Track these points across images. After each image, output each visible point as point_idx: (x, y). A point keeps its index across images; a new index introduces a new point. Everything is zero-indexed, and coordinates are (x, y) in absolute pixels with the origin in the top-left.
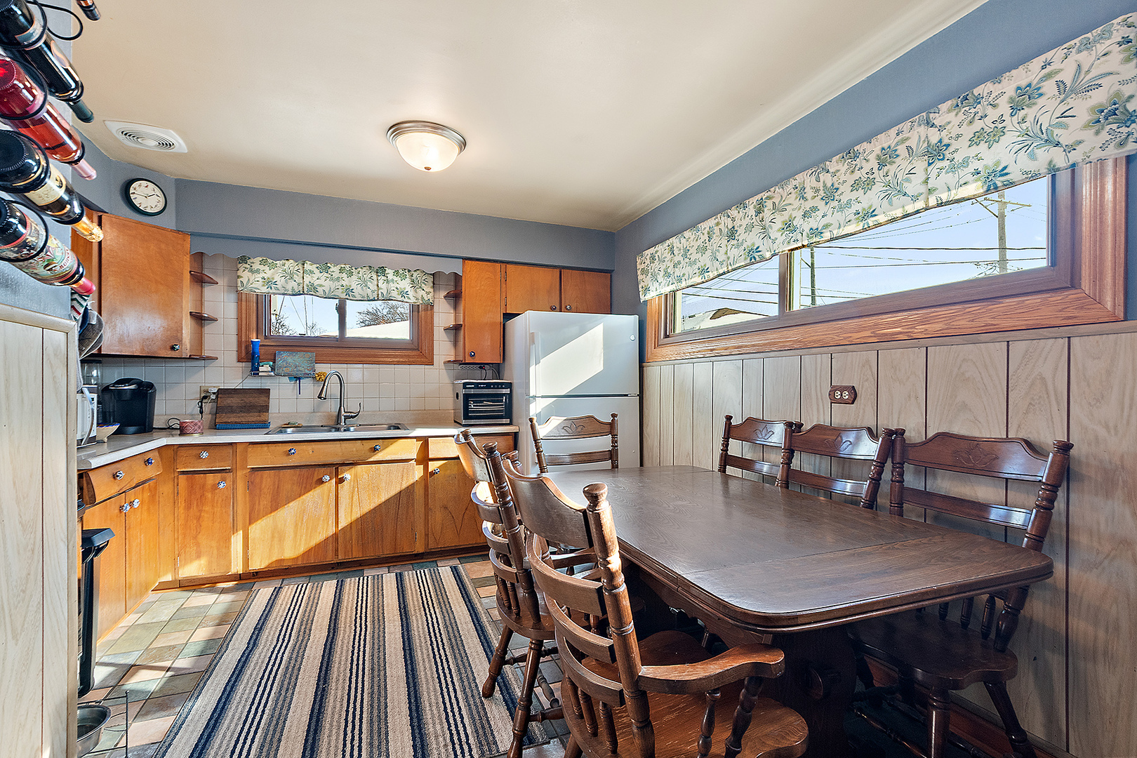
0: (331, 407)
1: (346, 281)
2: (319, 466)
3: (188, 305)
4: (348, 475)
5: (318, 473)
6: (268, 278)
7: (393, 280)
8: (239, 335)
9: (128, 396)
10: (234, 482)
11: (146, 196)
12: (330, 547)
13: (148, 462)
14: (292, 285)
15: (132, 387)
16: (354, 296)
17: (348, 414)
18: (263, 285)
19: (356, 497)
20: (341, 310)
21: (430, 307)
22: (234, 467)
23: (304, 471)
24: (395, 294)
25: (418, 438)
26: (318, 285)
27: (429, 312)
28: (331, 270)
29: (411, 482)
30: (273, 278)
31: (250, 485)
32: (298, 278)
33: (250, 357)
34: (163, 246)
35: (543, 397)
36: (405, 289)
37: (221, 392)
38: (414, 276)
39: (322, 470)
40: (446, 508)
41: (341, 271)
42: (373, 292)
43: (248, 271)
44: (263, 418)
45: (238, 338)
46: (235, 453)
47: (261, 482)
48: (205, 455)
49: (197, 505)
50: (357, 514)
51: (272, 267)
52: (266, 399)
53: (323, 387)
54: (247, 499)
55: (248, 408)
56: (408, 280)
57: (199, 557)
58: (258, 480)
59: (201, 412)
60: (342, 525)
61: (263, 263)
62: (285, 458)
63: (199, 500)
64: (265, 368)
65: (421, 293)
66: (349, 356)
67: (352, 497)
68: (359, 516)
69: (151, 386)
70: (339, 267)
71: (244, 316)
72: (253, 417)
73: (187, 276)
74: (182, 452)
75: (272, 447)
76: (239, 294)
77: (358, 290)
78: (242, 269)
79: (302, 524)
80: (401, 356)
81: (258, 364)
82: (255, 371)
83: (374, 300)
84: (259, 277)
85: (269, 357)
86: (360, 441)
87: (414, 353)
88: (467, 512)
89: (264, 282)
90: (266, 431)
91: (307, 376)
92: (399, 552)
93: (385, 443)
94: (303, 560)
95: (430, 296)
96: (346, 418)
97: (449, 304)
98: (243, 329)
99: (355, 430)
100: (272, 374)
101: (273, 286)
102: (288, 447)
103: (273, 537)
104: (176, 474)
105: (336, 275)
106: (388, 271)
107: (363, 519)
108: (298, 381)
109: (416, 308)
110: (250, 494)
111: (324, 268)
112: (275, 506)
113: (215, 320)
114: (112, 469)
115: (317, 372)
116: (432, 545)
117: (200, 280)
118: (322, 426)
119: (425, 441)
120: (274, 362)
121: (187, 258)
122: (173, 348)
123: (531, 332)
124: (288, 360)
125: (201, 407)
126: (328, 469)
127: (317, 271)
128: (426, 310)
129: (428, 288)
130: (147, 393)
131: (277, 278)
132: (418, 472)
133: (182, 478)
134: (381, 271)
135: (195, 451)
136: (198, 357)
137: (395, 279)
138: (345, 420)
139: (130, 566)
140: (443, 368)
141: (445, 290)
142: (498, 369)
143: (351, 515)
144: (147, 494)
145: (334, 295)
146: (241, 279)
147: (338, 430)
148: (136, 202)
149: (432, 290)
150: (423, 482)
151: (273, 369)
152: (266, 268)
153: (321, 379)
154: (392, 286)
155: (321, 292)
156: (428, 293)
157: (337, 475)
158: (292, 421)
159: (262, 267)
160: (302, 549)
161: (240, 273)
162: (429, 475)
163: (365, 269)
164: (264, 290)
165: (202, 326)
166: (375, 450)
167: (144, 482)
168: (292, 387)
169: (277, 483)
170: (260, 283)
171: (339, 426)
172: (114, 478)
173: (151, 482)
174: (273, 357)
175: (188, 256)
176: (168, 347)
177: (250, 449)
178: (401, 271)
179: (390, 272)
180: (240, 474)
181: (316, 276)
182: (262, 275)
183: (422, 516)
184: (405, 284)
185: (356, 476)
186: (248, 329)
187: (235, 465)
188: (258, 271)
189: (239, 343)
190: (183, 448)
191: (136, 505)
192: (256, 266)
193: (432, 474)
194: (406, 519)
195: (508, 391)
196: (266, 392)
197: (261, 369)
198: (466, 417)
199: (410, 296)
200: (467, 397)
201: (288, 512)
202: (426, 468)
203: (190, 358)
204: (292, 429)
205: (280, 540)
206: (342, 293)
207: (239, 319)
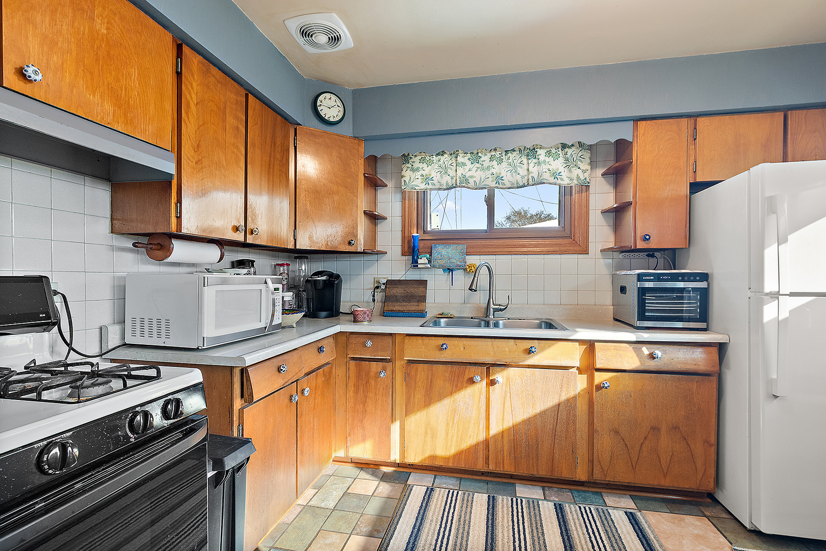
0: (480, 298)
1: (497, 168)
2: (470, 364)
3: (363, 204)
4: (500, 376)
5: (471, 371)
6: (426, 175)
7: (544, 161)
8: (403, 231)
9: (320, 286)
10: (393, 372)
11: (330, 107)
12: (481, 455)
13: (320, 350)
14: (446, 180)
15: (324, 278)
16: (503, 184)
17: (497, 307)
18: (422, 182)
19: (508, 404)
20: (490, 203)
21: (585, 187)
22: (394, 357)
23: (456, 367)
24: (547, 176)
25: (581, 342)
26: (469, 177)
27: (584, 194)
28: (482, 159)
29: (572, 394)
30: (430, 175)
31: (407, 377)
32: (452, 172)
33: (412, 250)
34: (343, 151)
35: (792, 294)
36: (558, 169)
37: (390, 283)
38: (569, 154)
39: (473, 368)
40: (617, 432)
41: (491, 159)
42: (523, 177)
43: (410, 170)
44: (421, 308)
45: (402, 233)
46: (394, 343)
47: (416, 375)
48: (369, 344)
49: (363, 391)
50: (508, 423)
51: (430, 163)
52: (423, 290)
53: (474, 279)
54: (404, 390)
55: (409, 298)
56: (561, 160)
57: (364, 439)
58: (413, 373)
59: (374, 300)
60: (494, 430)
61: (422, 160)
62: (438, 352)
63: (365, 386)
64: (423, 260)
65: (576, 172)
66: (497, 247)
67: (504, 403)
68: (511, 424)
69: (338, 277)
70: (489, 155)
71: (407, 213)
72: (412, 307)
73: (361, 178)
74: (353, 339)
75: (426, 340)
76: (403, 193)
77: (508, 178)
78: (404, 170)
79: (453, 424)
80: (551, 245)
81: (417, 257)
82: (415, 263)
83: (524, 186)
84: (418, 175)
85: (427, 250)
86: (513, 340)
87: (566, 241)
88: (647, 442)
89: (423, 179)
90: (422, 321)
91: (459, 268)
92: (556, 475)
93: (541, 345)
94: (453, 463)
95: (586, 175)
96: (495, 310)
97: (608, 182)
98: (406, 225)
99: (505, 326)
100: (429, 266)
101: (430, 182)
102: (441, 341)
103: (426, 433)
104: (348, 359)
105: (486, 164)
106: (539, 151)
107: (515, 429)
108: (451, 273)
109: (568, 190)
110: (407, 385)
111: (476, 158)
112: (428, 402)
113: (385, 218)
114: (276, 362)
115: (467, 264)
116: (598, 476)
117: (373, 183)
118: (472, 318)
119: (590, 346)
120: (431, 255)
121: (362, 162)
122: (350, 243)
123: (767, 194)
124: (444, 252)
125: (374, 296)
126: (479, 369)
127: (468, 163)
128: (581, 191)
129: (585, 165)
130: (334, 283)
131: (433, 174)
132: (581, 383)
133: (352, 363)
134: (531, 152)
135: (361, 339)
136: (371, 252)
137: (547, 159)
138: (494, 312)
139: (302, 452)
140: (601, 257)
141: (604, 167)
142: (672, 256)
143: (503, 423)
144: (321, 379)
145: (485, 185)
146: (404, 179)
147: (487, 325)
148: (322, 114)
149: (589, 167)
150: (587, 395)
151: (430, 262)
152: (425, 165)
153: (473, 271)
154: (545, 167)
155: (472, 184)
156: (584, 171)
157: (488, 375)
158: (445, 311)
159: (421, 165)
160: (452, 451)
161: (403, 173)
162: (595, 389)
163: (515, 153)
164: (423, 186)
165: (376, 225)
166: (529, 352)
167: (319, 368)
168: (445, 278)
169: (430, 378)
170: (420, 180)
171: (487, 319)
172: (279, 371)
173: (326, 368)
174: (429, 251)
175: (363, 160)
176: (347, 243)
177: (407, 340)
178: (553, 151)
179: (541, 153)
180: (399, 364)
181: (467, 168)
182: (421, 172)
183: (585, 436)
184: (558, 165)
185: (508, 379)
186: (410, 226)
187: (394, 355)
188: (418, 169)
189: (403, 238)
190: (353, 336)
191: (306, 393)
192: (416, 165)
193: (599, 387)
194: (566, 438)
195: (703, 285)
196: (424, 283)
197: (420, 261)
198: (642, 317)
199: (564, 177)
200: (642, 291)
201: (439, 411)
202: (591, 379)
203: (364, 253)
204: (445, 319)
205: (432, 437)
206: (492, 181)
207: (403, 216)
